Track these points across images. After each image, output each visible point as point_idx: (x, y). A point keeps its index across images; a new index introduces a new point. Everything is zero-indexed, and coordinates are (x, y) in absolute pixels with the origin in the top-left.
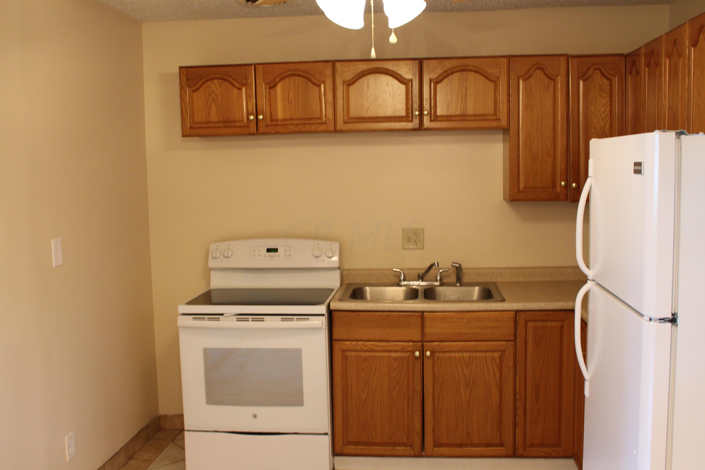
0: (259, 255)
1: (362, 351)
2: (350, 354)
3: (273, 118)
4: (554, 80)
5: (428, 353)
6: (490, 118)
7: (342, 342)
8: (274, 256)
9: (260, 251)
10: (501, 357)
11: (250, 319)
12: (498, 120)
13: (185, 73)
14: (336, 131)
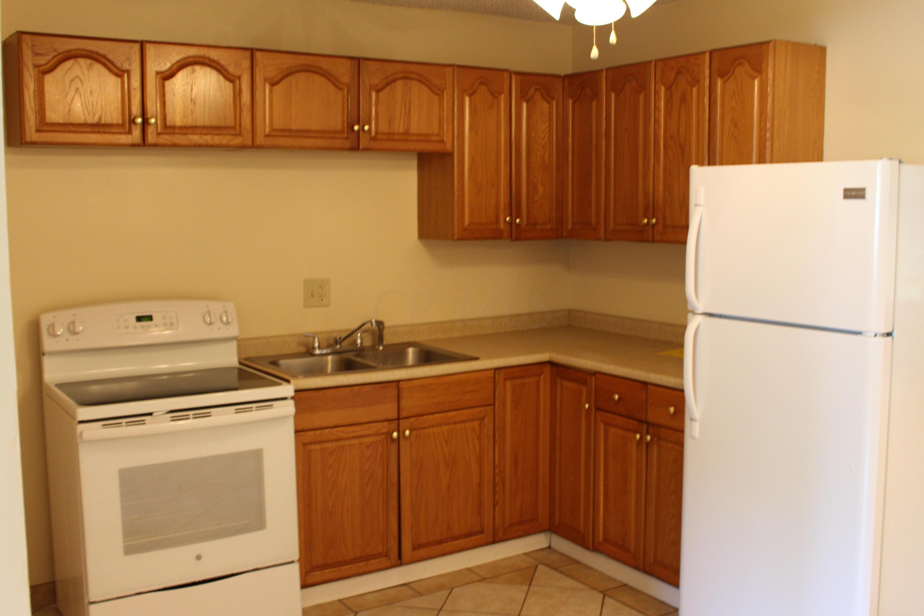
0: (127, 327)
1: (328, 441)
2: (312, 447)
3: (168, 124)
4: (497, 98)
5: (407, 432)
6: (434, 138)
7: (303, 433)
8: (149, 327)
9: (125, 321)
10: (480, 426)
11: (191, 416)
12: (442, 141)
13: (30, 44)
14: (254, 146)
